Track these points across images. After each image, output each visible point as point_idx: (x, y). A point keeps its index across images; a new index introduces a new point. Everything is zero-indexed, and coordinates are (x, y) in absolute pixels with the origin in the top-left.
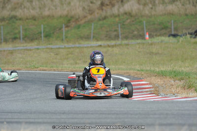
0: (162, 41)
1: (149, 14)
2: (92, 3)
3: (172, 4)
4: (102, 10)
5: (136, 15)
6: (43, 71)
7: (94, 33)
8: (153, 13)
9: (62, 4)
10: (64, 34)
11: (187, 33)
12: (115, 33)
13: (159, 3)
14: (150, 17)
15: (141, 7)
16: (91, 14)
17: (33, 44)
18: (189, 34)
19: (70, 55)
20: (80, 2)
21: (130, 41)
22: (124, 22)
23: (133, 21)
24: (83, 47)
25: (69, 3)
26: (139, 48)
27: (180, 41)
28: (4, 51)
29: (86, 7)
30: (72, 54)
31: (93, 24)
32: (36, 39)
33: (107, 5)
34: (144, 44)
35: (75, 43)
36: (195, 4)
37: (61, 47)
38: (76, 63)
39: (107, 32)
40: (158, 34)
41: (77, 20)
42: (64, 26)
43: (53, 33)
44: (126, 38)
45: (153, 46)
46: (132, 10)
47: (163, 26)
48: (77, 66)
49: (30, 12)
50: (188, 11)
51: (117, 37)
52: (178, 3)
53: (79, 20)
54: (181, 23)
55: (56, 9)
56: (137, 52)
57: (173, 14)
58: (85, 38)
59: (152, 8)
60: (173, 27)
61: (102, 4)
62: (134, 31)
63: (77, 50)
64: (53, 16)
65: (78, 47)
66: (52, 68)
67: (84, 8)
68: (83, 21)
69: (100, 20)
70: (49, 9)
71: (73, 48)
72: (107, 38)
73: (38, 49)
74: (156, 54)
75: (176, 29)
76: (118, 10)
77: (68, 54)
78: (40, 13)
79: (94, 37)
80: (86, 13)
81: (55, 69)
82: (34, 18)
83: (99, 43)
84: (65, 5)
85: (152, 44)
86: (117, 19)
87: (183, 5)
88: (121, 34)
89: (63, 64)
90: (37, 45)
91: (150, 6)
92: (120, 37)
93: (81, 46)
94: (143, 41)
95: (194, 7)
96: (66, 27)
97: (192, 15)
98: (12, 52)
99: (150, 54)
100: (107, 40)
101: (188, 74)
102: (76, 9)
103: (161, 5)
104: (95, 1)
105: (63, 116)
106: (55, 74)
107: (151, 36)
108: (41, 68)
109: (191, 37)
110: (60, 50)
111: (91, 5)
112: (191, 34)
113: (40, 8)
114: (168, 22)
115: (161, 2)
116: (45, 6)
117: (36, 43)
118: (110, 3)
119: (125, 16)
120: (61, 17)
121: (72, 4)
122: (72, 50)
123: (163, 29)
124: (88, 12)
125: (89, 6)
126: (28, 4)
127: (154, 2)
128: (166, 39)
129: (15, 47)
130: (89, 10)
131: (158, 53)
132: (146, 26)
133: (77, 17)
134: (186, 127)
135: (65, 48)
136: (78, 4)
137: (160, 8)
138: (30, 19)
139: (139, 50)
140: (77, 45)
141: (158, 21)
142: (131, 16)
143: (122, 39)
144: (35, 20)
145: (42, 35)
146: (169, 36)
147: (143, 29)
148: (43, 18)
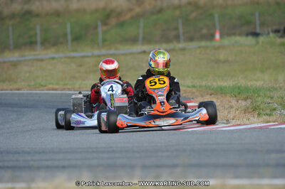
1: (224, 4)
5: (206, 5)
8: (230, 2)
11: (270, 29)
12: (174, 33)
14: (226, 8)
16: (140, 5)
18: (273, 31)
22: (187, 15)
23: (201, 14)
27: (261, 43)
28: (4, 62)
31: (142, 20)
35: (110, 49)
37: (87, 54)
39: (164, 30)
40: (238, 32)
41: (119, 14)
43: (86, 34)
45: (221, 50)
49: (51, 5)
51: (177, 38)
53: (123, 14)
56: (197, 60)
57: (258, 3)
58: (132, 41)
60: (258, 22)
62: (201, 29)
64: (85, 10)
66: (65, 87)
68: (128, 17)
72: (164, 39)
73: (53, 58)
74: (224, 62)
75: (262, 24)
78: (65, 6)
79: (144, 39)
80: (133, 4)
86: (177, 12)
88: (184, 34)
92: (182, 38)
98: (15, 64)
99: (216, 63)
101: (257, 91)
108: (50, 86)
110: (86, 59)
112: (277, 31)
119: (189, 7)
120: (96, 11)
124: (135, 2)
129: (22, 56)
131: (227, 61)
132: (219, 21)
133: (120, 11)
135: (93, 56)
138: (52, 15)
139: (200, 57)
140: (112, 51)
141: (237, 12)
142: (198, 8)
143: (185, 41)
144: (58, 16)
145: (69, 38)
146: (247, 35)
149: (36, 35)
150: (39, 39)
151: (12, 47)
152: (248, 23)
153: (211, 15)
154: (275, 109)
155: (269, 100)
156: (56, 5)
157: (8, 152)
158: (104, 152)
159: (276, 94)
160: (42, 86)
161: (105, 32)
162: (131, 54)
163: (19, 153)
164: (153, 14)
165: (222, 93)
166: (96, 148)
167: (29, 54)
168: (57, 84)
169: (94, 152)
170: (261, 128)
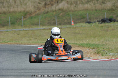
0: (82, 26)
1: (74, 10)
2: (39, 3)
3: (87, 3)
4: (46, 7)
5: (66, 10)
6: (10, 44)
7: (41, 22)
8: (76, 9)
9: (21, 4)
10: (23, 22)
12: (54, 21)
13: (79, 3)
14: (75, 11)
15: (69, 6)
16: (39, 10)
17: (4, 28)
18: (97, 21)
19: (26, 35)
20: (32, 3)
21: (63, 26)
22: (59, 14)
23: (64, 14)
24: (34, 30)
25: (26, 4)
26: (68, 30)
27: (93, 25)
29: (36, 6)
30: (28, 34)
31: (40, 16)
32: (6, 25)
33: (49, 5)
34: (71, 27)
35: (29, 28)
36: (101, 3)
37: (21, 30)
38: (30, 40)
39: (49, 21)
40: (80, 22)
42: (23, 18)
43: (16, 22)
44: (60, 24)
45: (76, 29)
46: (63, 8)
47: (82, 17)
48: (31, 41)
49: (2, 9)
50: (97, 8)
52: (91, 3)
53: (32, 14)
54: (93, 15)
55: (18, 7)
56: (67, 33)
57: (88, 10)
58: (36, 25)
59: (75, 6)
60: (88, 17)
61: (46, 4)
62: (64, 20)
63: (31, 32)
64: (16, 12)
65: (31, 30)
67: (34, 7)
68: (34, 15)
69: (44, 14)
70: (13, 8)
71: (28, 30)
72: (49, 24)
74: (78, 34)
75: (90, 19)
76: (56, 8)
77: (25, 34)
78: (8, 10)
79: (41, 24)
80: (36, 9)
81: (17, 43)
82: (5, 13)
83: (44, 27)
84: (23, 5)
85: (75, 28)
86: (55, 13)
87: (94, 4)
88: (57, 22)
89: (22, 40)
90: (7, 29)
91: (74, 5)
92: (57, 23)
93: (33, 29)
94: (71, 26)
95: (100, 6)
96: (24, 18)
97: (99, 10)
99: (75, 34)
100: (48, 25)
101: (97, 45)
102: (30, 7)
103: (81, 5)
104: (41, 2)
105: (23, 71)
106: (17, 46)
107: (75, 23)
109: (99, 23)
110: (20, 32)
111: (39, 5)
113: (8, 7)
114: (85, 14)
115: (81, 2)
116: (11, 5)
117: (6, 28)
118: (50, 3)
119: (59, 11)
120: (20, 12)
121: (27, 4)
122: (28, 31)
123: (82, 18)
124: (37, 9)
125: (38, 5)
126: (1, 5)
127: (77, 3)
128: (84, 24)
130: (38, 8)
131: (79, 33)
132: (72, 17)
133: (31, 12)
134: (96, 77)
135: (24, 30)
136: (31, 4)
137: (80, 6)
138: (2, 13)
139: (68, 31)
140: (31, 29)
141: (79, 13)
142: (63, 11)
143: (58, 25)
144: (5, 14)
145: (10, 23)
146: (86, 23)
147: (70, 19)
148: (10, 12)
152: (84, 18)
153: (69, 14)
156: (4, 10)
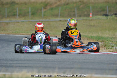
1: (94, 2)
5: (87, 2)
7: (61, 13)
8: (96, 1)
10: (43, 13)
11: (113, 13)
12: (73, 13)
16: (60, 1)
22: (79, 6)
23: (84, 6)
26: (83, 22)
27: (108, 18)
28: (3, 22)
31: (60, 8)
39: (69, 12)
40: (99, 14)
41: (51, 5)
42: (43, 8)
43: (37, 12)
44: (80, 16)
51: (74, 15)
57: (108, 2)
58: (56, 16)
60: (108, 10)
62: (84, 12)
66: (28, 34)
68: (54, 6)
72: (69, 16)
73: (23, 22)
75: (110, 11)
79: (60, 15)
80: (57, 1)
86: (75, 5)
88: (77, 14)
92: (76, 15)
98: (7, 24)
99: (90, 26)
108: (21, 33)
112: (116, 14)
114: (105, 7)
119: (80, 3)
120: (41, 3)
132: (92, 9)
133: (51, 3)
138: (23, 4)
139: (83, 24)
140: (48, 20)
141: (100, 6)
142: (83, 3)
143: (78, 17)
144: (26, 4)
145: (30, 14)
146: (103, 15)
147: (90, 11)
148: (31, 3)
149: (16, 12)
150: (18, 14)
151: (6, 16)
152: (104, 10)
153: (89, 7)
154: (113, 46)
155: (111, 43)
157: (3, 60)
158: (42, 61)
159: (114, 40)
160: (18, 33)
161: (45, 12)
162: (55, 21)
163: (8, 60)
164: (64, 5)
165: (92, 39)
166: (40, 59)
167: (13, 20)
168: (24, 32)
169: (38, 61)
170: (107, 54)
